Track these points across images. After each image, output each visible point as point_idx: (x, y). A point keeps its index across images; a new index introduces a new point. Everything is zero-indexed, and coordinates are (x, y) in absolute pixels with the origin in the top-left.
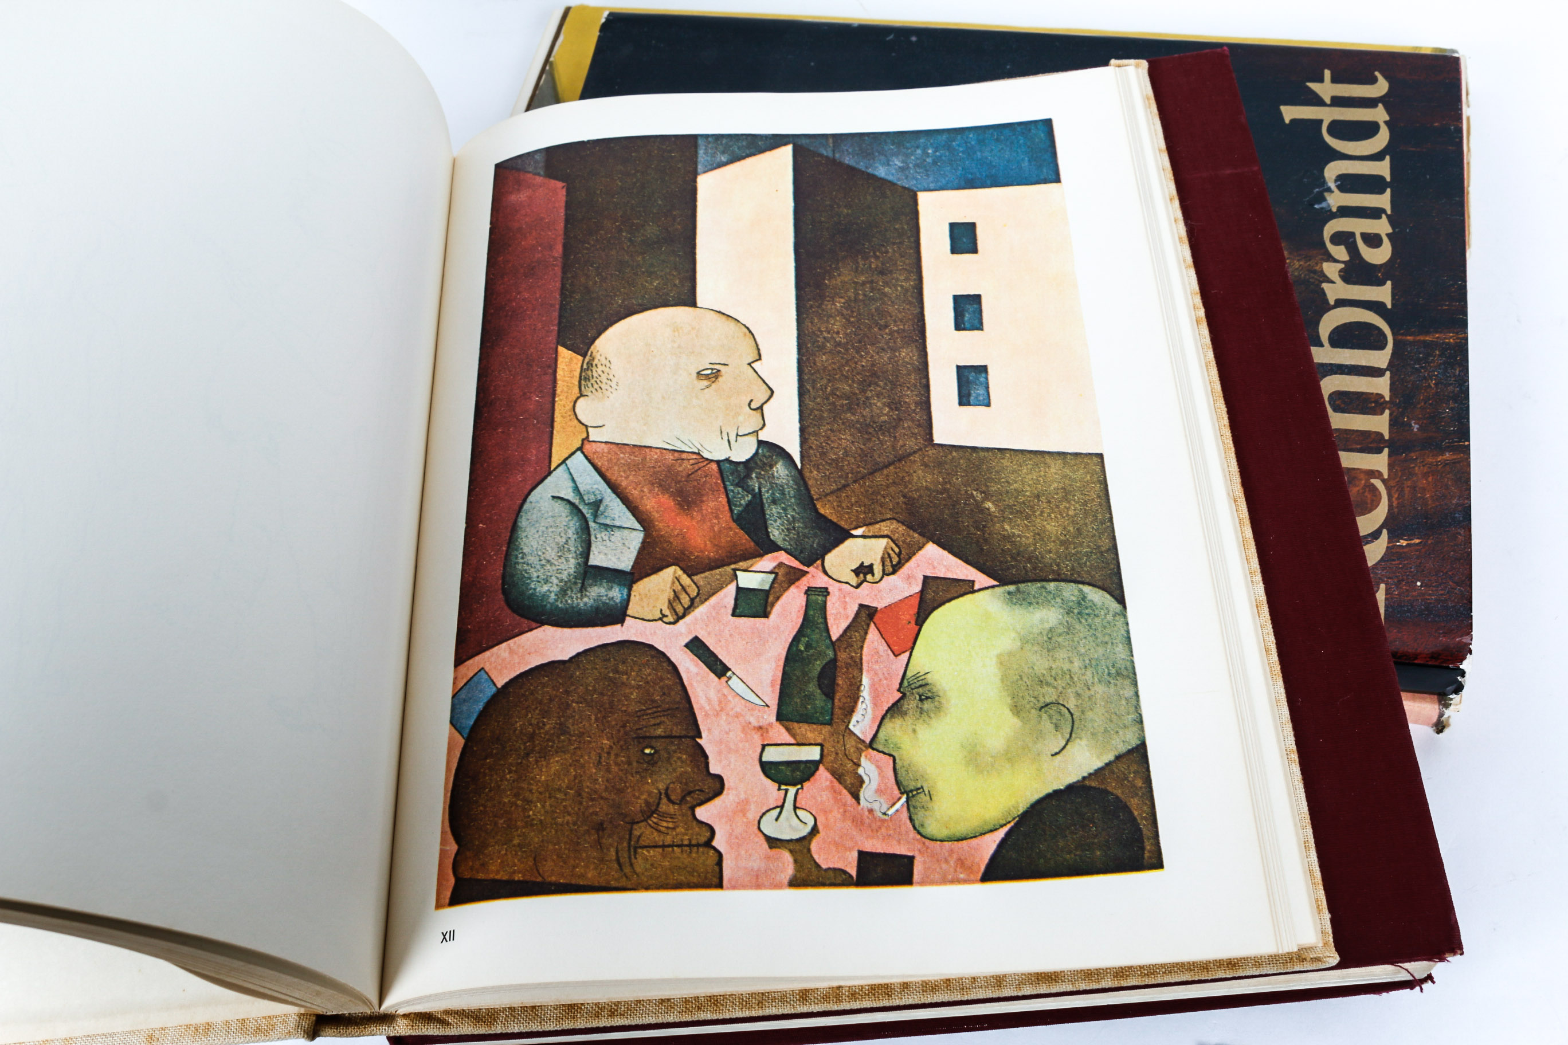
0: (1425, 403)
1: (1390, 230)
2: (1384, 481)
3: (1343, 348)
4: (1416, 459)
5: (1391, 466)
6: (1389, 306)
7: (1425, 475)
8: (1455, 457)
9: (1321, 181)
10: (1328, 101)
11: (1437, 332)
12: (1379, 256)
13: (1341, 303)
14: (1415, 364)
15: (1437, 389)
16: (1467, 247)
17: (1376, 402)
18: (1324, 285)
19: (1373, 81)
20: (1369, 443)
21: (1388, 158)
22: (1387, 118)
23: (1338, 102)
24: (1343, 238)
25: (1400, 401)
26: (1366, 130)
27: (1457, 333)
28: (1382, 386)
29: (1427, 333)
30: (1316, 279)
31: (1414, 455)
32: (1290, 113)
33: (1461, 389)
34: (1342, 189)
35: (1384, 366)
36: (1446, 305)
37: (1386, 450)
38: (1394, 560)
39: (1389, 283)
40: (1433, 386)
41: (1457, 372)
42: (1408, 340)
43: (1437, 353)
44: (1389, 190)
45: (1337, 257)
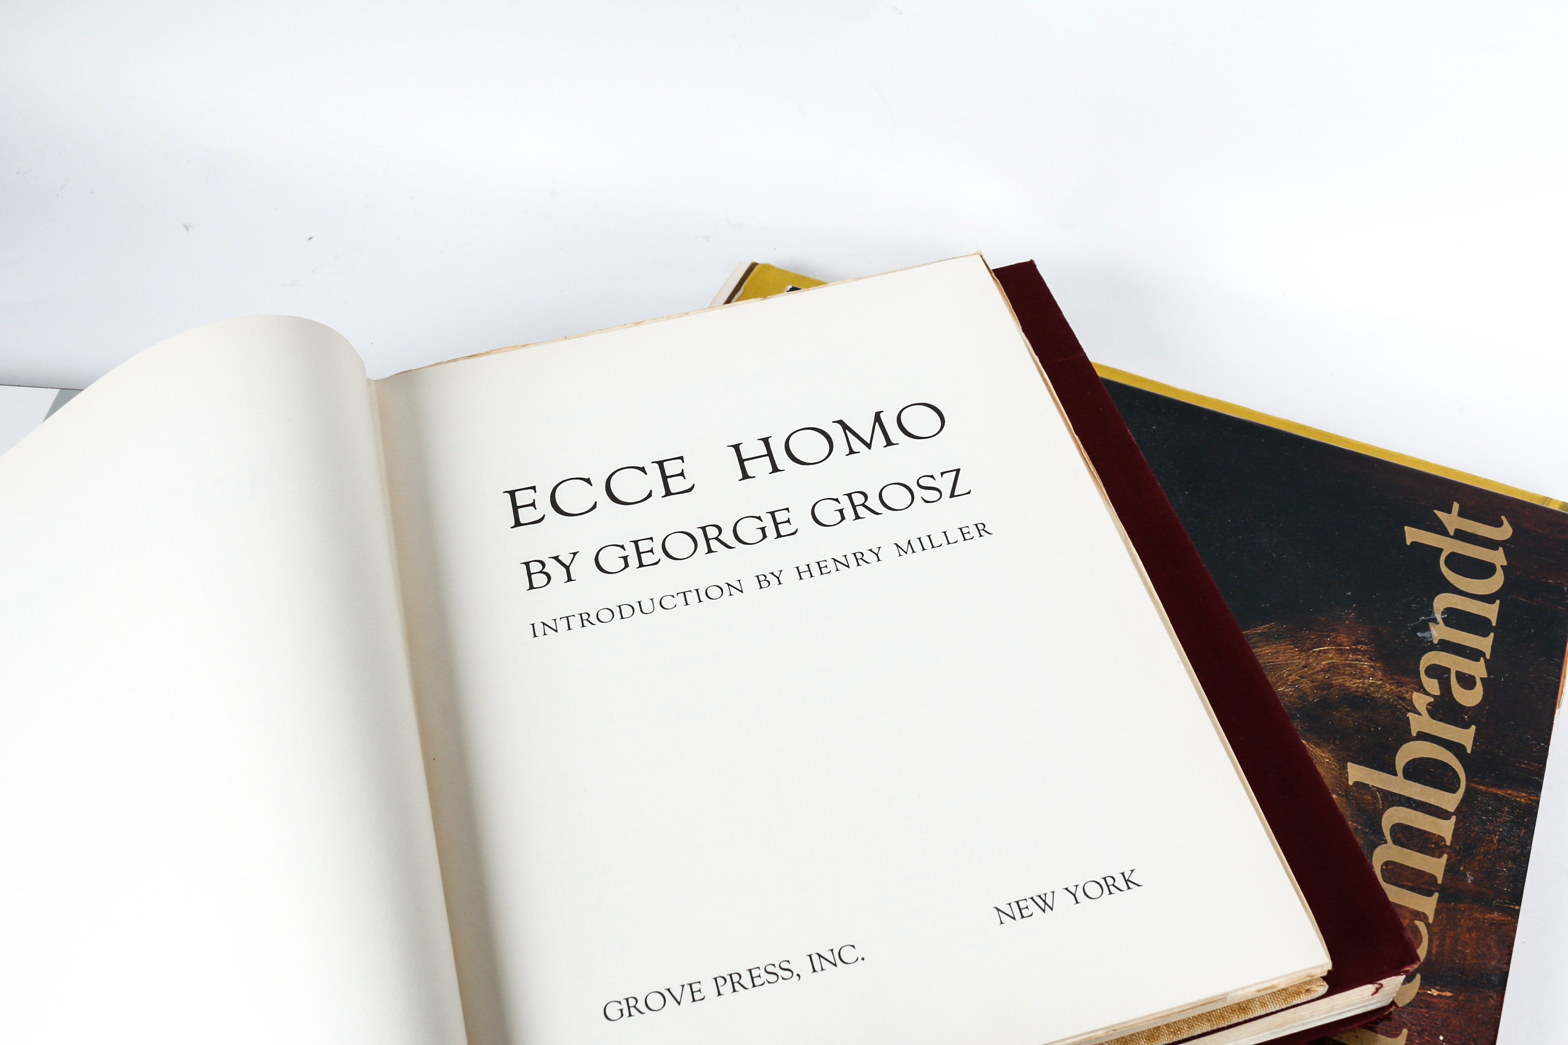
0: (1484, 857)
1: (1485, 675)
2: (1428, 925)
3: (1415, 781)
4: (1465, 911)
5: (1438, 912)
6: (1469, 751)
7: (1470, 930)
8: (1503, 918)
9: (1429, 609)
10: (1452, 533)
11: (1510, 789)
12: (1470, 698)
13: (1423, 736)
14: (1482, 815)
15: (1499, 845)
16: (1557, 706)
17: (1436, 844)
18: (1410, 715)
19: (1499, 524)
20: (1420, 883)
21: (1498, 601)
22: (1505, 563)
23: (1461, 535)
24: (1438, 672)
25: (1460, 849)
26: (1482, 570)
27: (1530, 794)
28: (1445, 829)
29: (1501, 787)
30: (1404, 707)
31: (1462, 907)
32: (1413, 535)
33: (1522, 851)
34: (1447, 622)
35: (1452, 810)
36: (1524, 764)
37: (1436, 895)
38: (1422, 1008)
39: (1473, 727)
40: (1495, 841)
41: (1522, 834)
42: (1480, 790)
43: (1507, 809)
44: (1492, 635)
45: (1428, 690)
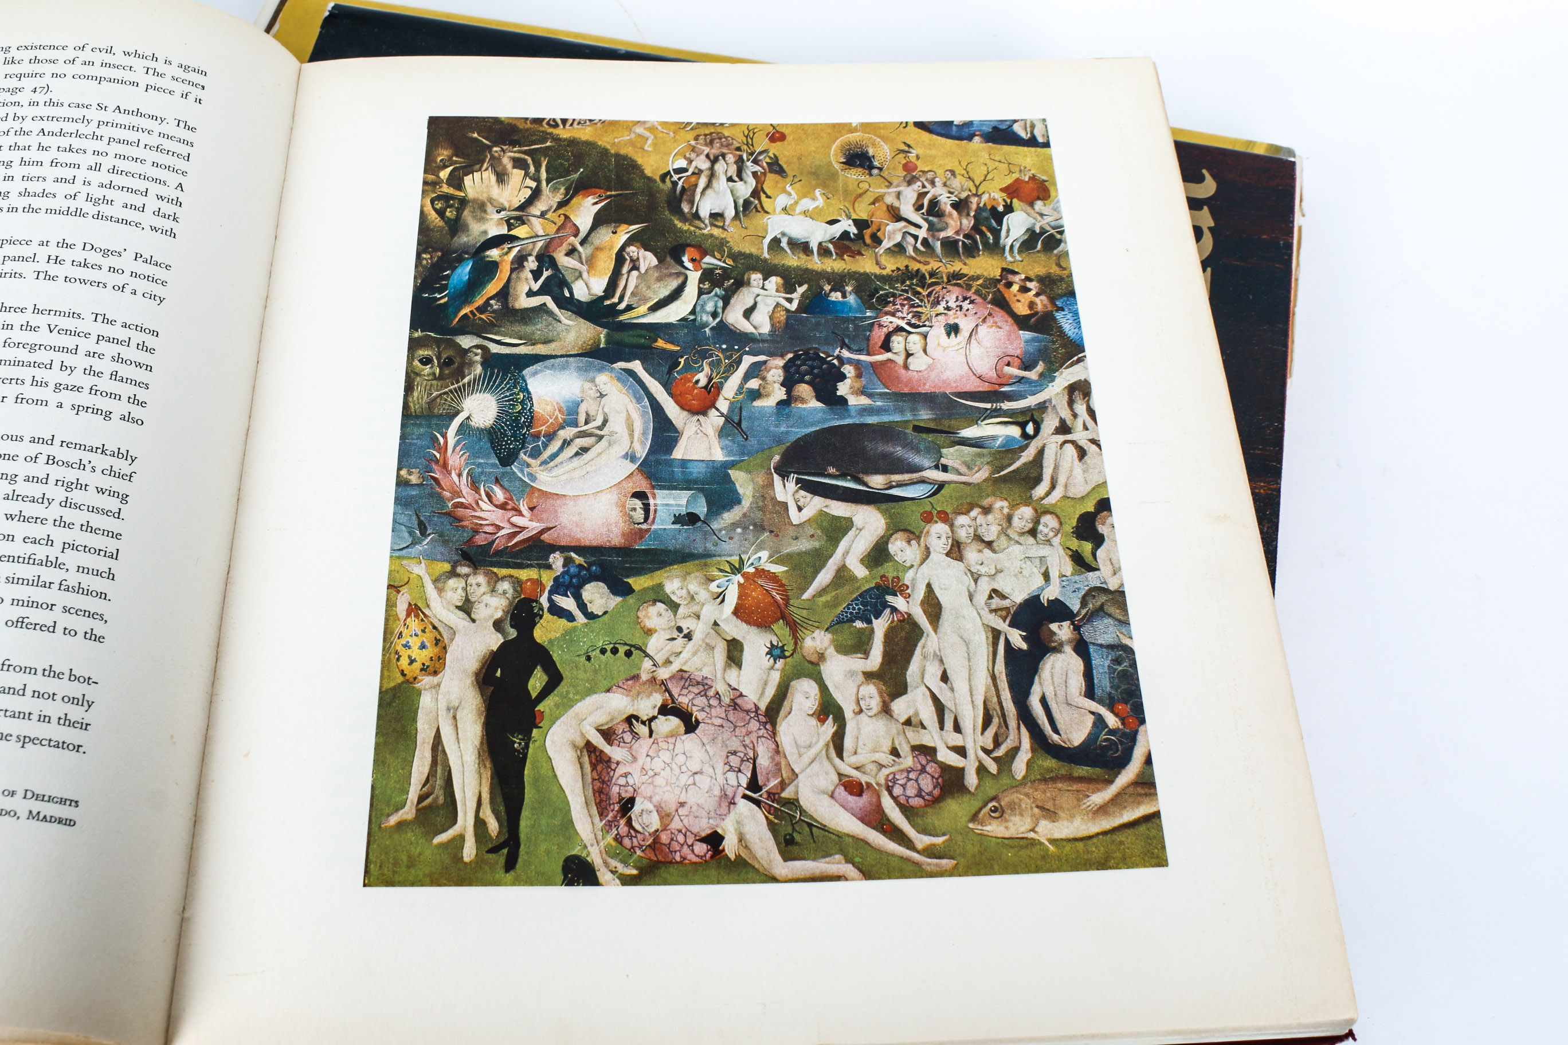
16: (1288, 375)
19: (1200, 179)
21: (1209, 270)
22: (1212, 224)
27: (1269, 483)
36: (1259, 449)
